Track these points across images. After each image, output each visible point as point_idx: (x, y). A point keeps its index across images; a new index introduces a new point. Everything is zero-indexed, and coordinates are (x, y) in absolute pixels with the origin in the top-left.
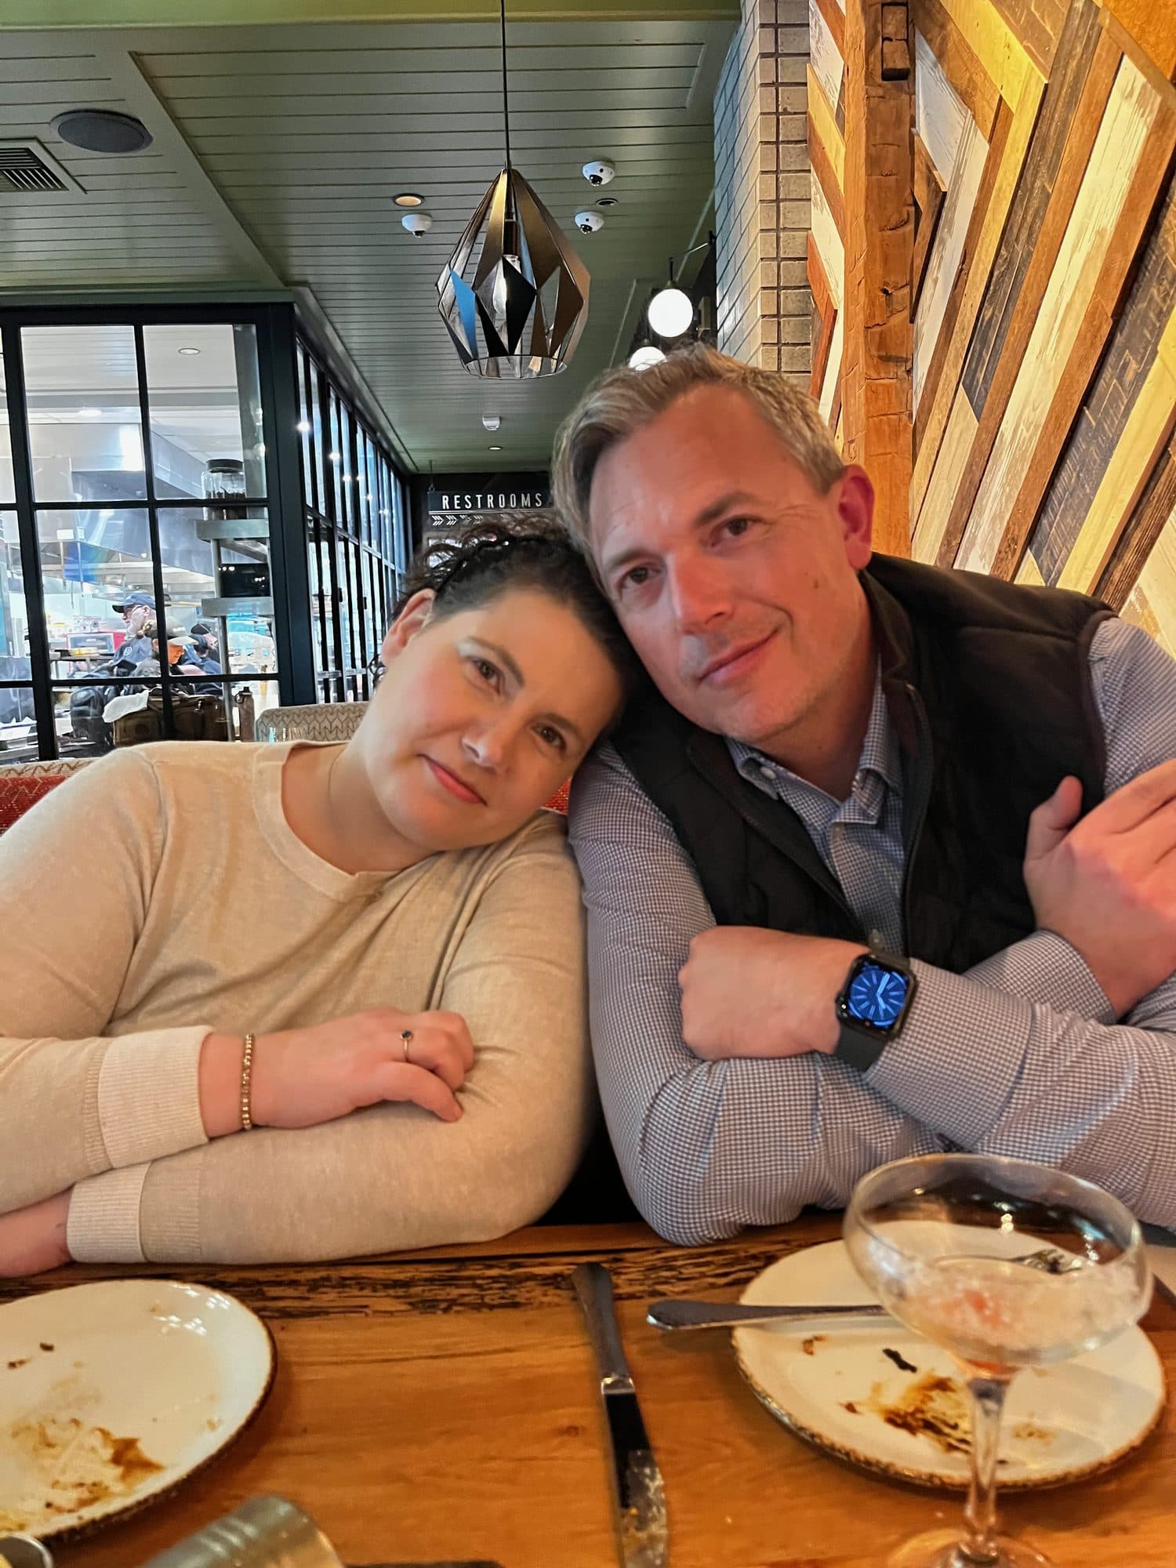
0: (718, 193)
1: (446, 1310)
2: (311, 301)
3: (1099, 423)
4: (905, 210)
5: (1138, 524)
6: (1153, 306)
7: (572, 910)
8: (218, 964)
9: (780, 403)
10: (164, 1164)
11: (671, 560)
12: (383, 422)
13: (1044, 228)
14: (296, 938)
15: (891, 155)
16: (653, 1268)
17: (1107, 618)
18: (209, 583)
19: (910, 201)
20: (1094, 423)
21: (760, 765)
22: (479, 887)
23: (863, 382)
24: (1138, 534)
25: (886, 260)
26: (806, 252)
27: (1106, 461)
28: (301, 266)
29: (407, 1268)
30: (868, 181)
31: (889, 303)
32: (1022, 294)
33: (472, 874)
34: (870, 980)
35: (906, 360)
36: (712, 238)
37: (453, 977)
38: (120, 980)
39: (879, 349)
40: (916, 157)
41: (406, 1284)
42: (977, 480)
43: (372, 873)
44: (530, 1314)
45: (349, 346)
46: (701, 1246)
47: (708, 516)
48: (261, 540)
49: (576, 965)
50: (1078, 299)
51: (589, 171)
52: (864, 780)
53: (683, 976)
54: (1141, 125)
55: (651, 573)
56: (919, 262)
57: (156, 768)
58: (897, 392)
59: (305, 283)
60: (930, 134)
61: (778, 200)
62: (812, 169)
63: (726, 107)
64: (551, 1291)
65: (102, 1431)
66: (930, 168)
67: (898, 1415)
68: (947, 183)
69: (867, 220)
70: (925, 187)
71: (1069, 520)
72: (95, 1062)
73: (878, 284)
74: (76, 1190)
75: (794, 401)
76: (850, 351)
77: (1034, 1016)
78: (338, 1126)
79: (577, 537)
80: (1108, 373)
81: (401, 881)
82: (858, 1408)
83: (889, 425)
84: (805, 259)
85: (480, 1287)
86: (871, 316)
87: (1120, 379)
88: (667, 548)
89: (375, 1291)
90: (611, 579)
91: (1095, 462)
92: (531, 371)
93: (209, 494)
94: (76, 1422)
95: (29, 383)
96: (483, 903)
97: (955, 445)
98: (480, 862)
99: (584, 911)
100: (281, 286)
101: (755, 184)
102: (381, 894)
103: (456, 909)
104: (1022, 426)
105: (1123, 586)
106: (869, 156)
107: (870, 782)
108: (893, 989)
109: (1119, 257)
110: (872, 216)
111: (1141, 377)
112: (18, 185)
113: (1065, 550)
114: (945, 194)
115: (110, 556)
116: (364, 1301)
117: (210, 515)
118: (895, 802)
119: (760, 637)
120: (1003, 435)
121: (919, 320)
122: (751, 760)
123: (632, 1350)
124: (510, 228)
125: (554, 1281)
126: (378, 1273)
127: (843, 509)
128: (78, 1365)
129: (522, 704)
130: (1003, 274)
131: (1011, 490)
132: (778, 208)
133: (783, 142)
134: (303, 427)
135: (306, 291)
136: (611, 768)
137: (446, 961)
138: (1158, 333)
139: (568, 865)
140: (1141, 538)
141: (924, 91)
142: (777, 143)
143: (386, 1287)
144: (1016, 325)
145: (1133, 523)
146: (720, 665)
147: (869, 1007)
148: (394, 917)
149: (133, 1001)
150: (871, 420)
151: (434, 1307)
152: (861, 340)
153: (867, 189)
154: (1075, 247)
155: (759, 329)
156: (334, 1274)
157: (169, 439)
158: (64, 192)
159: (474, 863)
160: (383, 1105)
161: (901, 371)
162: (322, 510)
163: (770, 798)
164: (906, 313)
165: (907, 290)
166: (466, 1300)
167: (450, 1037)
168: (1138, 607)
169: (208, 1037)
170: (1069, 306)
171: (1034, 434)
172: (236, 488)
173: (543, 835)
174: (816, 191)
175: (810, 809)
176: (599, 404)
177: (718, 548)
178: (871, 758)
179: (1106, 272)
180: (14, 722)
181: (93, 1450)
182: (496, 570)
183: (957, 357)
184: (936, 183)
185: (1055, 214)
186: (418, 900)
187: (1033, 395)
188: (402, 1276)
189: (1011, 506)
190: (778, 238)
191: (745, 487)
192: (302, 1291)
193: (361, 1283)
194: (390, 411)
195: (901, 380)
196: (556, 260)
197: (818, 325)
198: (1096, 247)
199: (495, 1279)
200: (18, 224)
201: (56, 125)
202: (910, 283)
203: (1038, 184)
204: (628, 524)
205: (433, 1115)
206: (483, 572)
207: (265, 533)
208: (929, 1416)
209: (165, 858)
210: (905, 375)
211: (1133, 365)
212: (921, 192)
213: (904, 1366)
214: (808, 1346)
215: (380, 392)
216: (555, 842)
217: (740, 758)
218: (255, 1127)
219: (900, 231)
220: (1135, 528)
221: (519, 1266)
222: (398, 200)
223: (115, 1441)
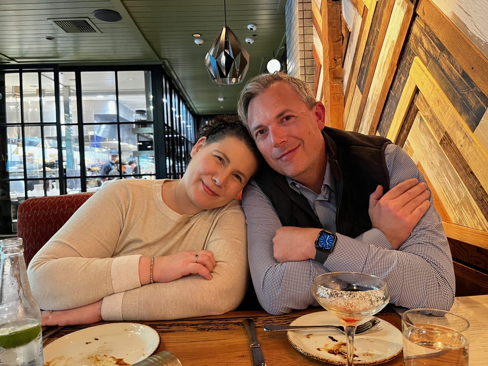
0: (287, 33)
1: (207, 331)
2: (167, 64)
3: (395, 94)
4: (339, 37)
5: (406, 122)
6: (408, 61)
7: (243, 225)
8: (143, 239)
9: (298, 86)
10: (128, 292)
11: (270, 128)
12: (188, 99)
13: (377, 41)
14: (165, 233)
15: (335, 22)
16: (266, 321)
17: (389, 144)
18: (134, 147)
19: (341, 34)
20: (393, 95)
21: (296, 184)
22: (217, 219)
23: (329, 84)
24: (407, 125)
25: (334, 50)
26: (312, 49)
27: (397, 105)
28: (165, 54)
29: (197, 321)
30: (329, 29)
31: (336, 63)
32: (372, 59)
33: (215, 216)
34: (324, 237)
35: (341, 78)
36: (285, 45)
37: (209, 243)
38: (116, 244)
39: (333, 75)
40: (342, 22)
41: (196, 325)
42: (362, 111)
43: (187, 215)
44: (231, 331)
45: (178, 76)
46: (280, 315)
47: (280, 115)
48: (152, 134)
49: (244, 240)
50: (388, 60)
51: (249, 27)
52: (324, 187)
53: (274, 240)
54: (403, 12)
55: (265, 131)
56: (344, 51)
57: (127, 185)
58: (339, 88)
59: (166, 59)
60: (346, 16)
61: (304, 35)
62: (314, 26)
63: (289, 9)
64: (237, 326)
65: (112, 357)
66: (346, 25)
67: (331, 351)
68: (351, 29)
69: (329, 40)
70: (345, 30)
71: (388, 122)
72: (110, 264)
73: (332, 57)
74: (104, 299)
75: (302, 85)
76: (325, 76)
77: (369, 247)
78: (177, 281)
79: (244, 122)
80: (396, 80)
81: (195, 217)
82: (321, 350)
83: (337, 96)
84: (312, 51)
85: (217, 325)
86: (331, 66)
87: (400, 82)
88: (269, 124)
89: (187, 326)
90: (254, 133)
91: (394, 105)
92: (232, 82)
93: (136, 120)
94: (105, 355)
95: (83, 88)
96: (218, 223)
97: (356, 101)
98: (217, 212)
99: (246, 225)
100: (158, 59)
101: (297, 30)
102: (189, 221)
103: (210, 225)
104: (374, 96)
105: (403, 140)
106: (329, 22)
107: (326, 188)
108: (330, 239)
109: (398, 48)
110: (330, 39)
111: (405, 81)
112: (82, 31)
113: (387, 130)
114: (350, 32)
115: (104, 139)
116: (185, 329)
117: (136, 126)
118: (333, 195)
119: (295, 147)
120: (369, 98)
121: (344, 67)
122: (293, 183)
123: (259, 339)
124: (226, 43)
125: (238, 324)
126: (189, 322)
127: (316, 113)
128: (105, 343)
129: (230, 168)
130: (367, 54)
131: (372, 114)
132: (304, 36)
133: (305, 19)
134: (164, 100)
135: (166, 61)
136: (254, 186)
137: (208, 239)
138: (409, 69)
139: (242, 213)
140: (408, 126)
141: (344, 4)
142: (303, 19)
143: (191, 325)
144: (371, 68)
145: (405, 122)
146: (284, 155)
147: (324, 244)
148: (193, 227)
149: (119, 250)
150: (332, 95)
151: (204, 330)
152: (328, 73)
153: (329, 31)
154: (386, 46)
155: (299, 71)
156: (176, 323)
157: (124, 105)
158: (95, 33)
159: (215, 213)
160: (190, 275)
161: (340, 82)
162: (170, 125)
163: (298, 194)
164: (341, 65)
165: (341, 59)
166: (213, 328)
167: (209, 257)
168: (408, 146)
169: (141, 257)
170: (385, 62)
171: (377, 98)
172: (144, 118)
173: (235, 204)
174: (315, 32)
175: (310, 197)
176: (250, 87)
177: (282, 124)
178: (326, 181)
179: (395, 52)
180: (74, 189)
181: (111, 361)
182: (223, 131)
183: (355, 77)
184: (348, 29)
185: (380, 37)
186: (200, 223)
187: (376, 87)
188: (195, 323)
189: (372, 119)
190: (304, 45)
191: (290, 108)
192: (167, 327)
193: (184, 325)
194: (190, 95)
195: (340, 84)
196: (240, 51)
197: (316, 69)
198: (392, 46)
199: (221, 324)
200: (81, 42)
201: (94, 14)
202: (342, 57)
203: (376, 29)
204: (258, 118)
205: (204, 278)
206: (219, 132)
207: (153, 132)
208: (340, 351)
209: (129, 209)
210: (341, 82)
211: (403, 78)
212: (344, 32)
213: (334, 340)
214: (308, 336)
215: (188, 91)
216: (238, 207)
217: (290, 182)
218: (154, 282)
219: (338, 43)
220: (406, 124)
221: (228, 320)
222: (194, 35)
223: (117, 359)
